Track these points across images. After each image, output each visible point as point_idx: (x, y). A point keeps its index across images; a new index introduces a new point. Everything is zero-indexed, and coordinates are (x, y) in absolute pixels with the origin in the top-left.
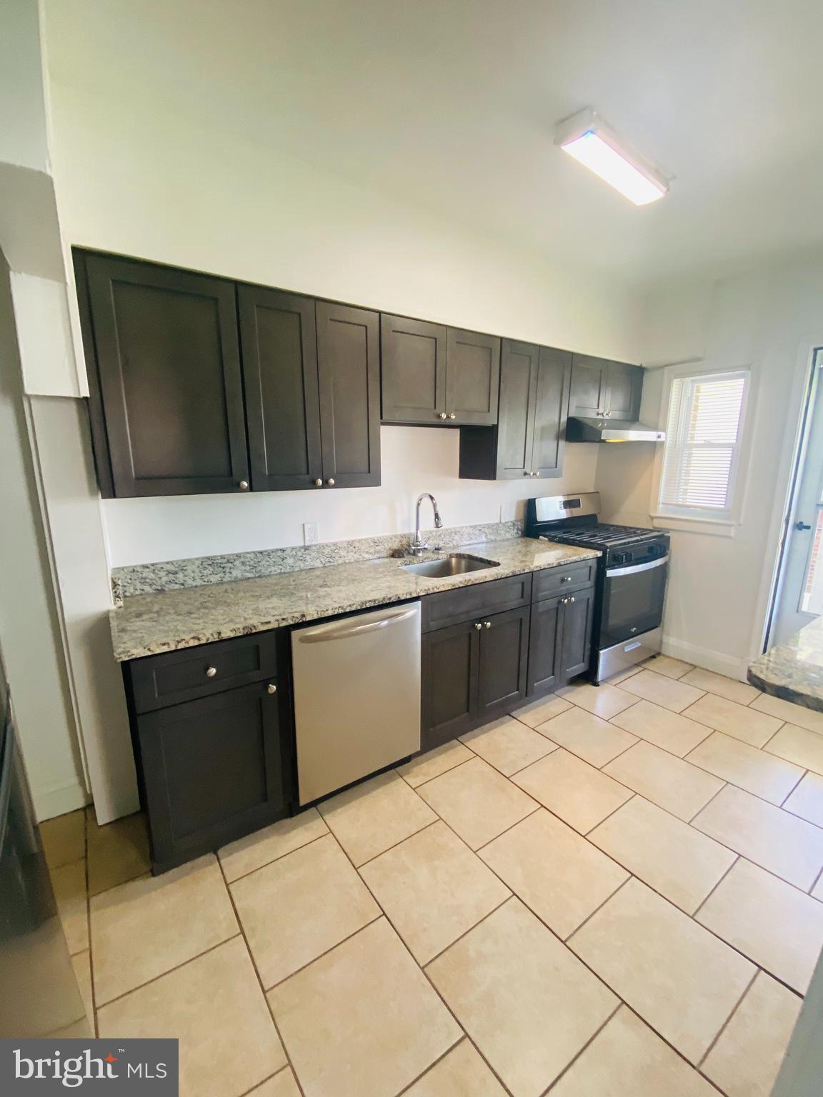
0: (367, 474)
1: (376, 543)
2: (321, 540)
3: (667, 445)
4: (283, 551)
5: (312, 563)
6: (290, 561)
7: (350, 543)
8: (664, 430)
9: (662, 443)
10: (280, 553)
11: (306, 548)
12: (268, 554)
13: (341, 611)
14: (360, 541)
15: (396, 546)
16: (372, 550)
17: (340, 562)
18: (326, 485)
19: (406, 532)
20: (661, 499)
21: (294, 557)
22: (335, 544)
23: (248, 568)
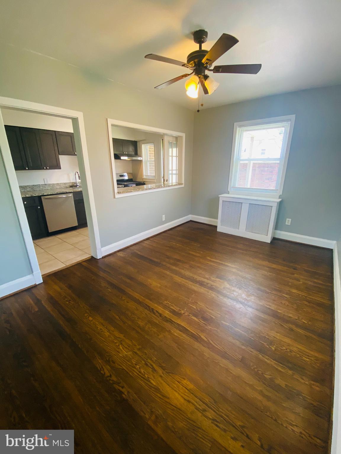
0: (57, 166)
1: (65, 184)
2: (49, 183)
3: (143, 161)
4: (39, 185)
5: (48, 188)
6: (42, 187)
7: (58, 184)
8: (142, 157)
9: (142, 160)
10: (38, 186)
11: (45, 185)
12: (36, 186)
13: (52, 194)
14: (60, 183)
15: (71, 185)
16: (64, 186)
17: (55, 188)
18: (47, 169)
19: (74, 181)
20: (144, 174)
21: (42, 186)
22: (53, 184)
23: (31, 189)
